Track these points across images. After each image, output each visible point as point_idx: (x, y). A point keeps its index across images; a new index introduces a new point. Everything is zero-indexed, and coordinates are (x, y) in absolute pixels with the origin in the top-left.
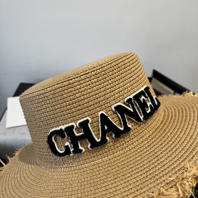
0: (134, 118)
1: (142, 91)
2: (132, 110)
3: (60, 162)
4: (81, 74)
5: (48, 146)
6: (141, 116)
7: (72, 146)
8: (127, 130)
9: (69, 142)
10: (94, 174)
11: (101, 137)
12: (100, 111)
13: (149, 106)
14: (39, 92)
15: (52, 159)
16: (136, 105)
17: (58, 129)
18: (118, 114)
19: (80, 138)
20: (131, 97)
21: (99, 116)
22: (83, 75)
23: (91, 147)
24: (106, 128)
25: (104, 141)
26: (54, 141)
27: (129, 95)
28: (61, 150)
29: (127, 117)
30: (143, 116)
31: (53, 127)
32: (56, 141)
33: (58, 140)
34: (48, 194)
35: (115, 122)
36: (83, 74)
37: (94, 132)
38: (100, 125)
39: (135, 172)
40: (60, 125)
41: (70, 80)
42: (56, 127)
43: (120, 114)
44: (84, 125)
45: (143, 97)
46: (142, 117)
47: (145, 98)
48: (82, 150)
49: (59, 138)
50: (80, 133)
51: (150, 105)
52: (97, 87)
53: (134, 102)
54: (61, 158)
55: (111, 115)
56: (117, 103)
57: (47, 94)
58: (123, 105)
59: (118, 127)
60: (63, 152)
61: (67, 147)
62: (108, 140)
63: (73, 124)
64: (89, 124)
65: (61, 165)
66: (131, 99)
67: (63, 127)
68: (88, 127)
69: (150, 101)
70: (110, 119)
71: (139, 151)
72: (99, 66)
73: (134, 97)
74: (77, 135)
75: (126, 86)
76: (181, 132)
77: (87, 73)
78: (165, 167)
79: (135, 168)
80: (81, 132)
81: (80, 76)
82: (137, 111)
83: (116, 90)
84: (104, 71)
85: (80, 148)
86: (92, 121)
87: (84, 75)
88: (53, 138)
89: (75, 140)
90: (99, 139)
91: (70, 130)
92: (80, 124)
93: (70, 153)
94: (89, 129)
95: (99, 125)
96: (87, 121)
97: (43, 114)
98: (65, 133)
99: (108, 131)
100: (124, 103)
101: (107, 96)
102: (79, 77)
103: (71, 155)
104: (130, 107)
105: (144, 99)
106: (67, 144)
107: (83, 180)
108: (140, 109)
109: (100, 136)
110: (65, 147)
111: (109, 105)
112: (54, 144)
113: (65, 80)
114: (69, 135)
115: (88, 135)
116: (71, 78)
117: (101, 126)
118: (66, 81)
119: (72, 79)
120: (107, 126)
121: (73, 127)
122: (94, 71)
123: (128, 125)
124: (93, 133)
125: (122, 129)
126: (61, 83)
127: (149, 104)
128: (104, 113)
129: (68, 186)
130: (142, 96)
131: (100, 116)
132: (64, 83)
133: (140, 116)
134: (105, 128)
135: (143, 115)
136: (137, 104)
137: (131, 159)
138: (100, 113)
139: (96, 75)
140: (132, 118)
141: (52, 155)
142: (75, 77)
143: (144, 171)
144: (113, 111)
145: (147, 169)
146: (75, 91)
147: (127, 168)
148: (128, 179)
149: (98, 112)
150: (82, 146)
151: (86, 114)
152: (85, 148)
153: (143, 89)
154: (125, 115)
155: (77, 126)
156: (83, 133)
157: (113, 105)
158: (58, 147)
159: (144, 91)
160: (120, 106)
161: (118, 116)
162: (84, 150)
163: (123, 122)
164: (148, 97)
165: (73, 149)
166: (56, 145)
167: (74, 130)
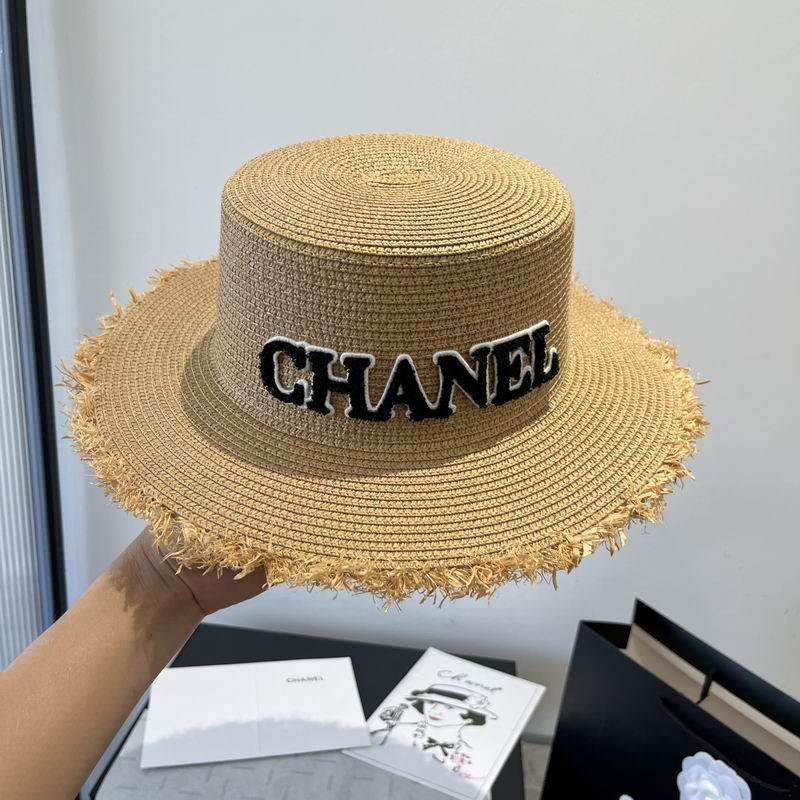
0: (470, 394)
1: (526, 336)
2: (476, 376)
3: (270, 403)
6: (491, 391)
7: (312, 393)
8: (444, 412)
9: (309, 382)
11: (381, 406)
12: (403, 352)
13: (523, 373)
16: (492, 364)
17: (298, 344)
18: (441, 374)
19: (337, 386)
21: (397, 362)
23: (350, 414)
24: (400, 392)
25: (382, 415)
26: (275, 360)
27: (489, 340)
28: (283, 386)
29: (457, 388)
30: (494, 395)
31: (285, 333)
32: (279, 362)
33: (285, 362)
35: (424, 387)
37: (369, 387)
38: (389, 381)
39: (414, 504)
40: (303, 339)
42: (292, 336)
43: (444, 375)
44: (356, 366)
45: (519, 352)
46: (490, 396)
47: (523, 355)
49: (289, 363)
50: (340, 376)
51: (528, 373)
52: (421, 297)
53: (491, 357)
55: (425, 369)
56: (450, 348)
57: (301, 258)
58: (461, 359)
59: (427, 401)
60: (288, 392)
61: (299, 388)
62: (393, 416)
63: (333, 351)
64: (366, 372)
65: (271, 411)
66: (486, 350)
67: (308, 348)
68: (363, 374)
69: (533, 363)
70: (417, 378)
73: (498, 347)
74: (333, 378)
75: (490, 316)
76: (556, 464)
78: (475, 525)
79: (418, 496)
80: (344, 376)
81: (394, 257)
82: (488, 380)
83: (463, 317)
84: (456, 265)
85: (327, 404)
86: (376, 365)
87: (406, 257)
88: (275, 356)
89: (322, 385)
90: (374, 406)
91: (320, 361)
92: (348, 360)
93: (301, 403)
94: (363, 379)
95: (387, 380)
96: (367, 362)
97: (272, 293)
98: (307, 362)
99: (401, 400)
100: (465, 354)
101: (435, 326)
102: (391, 256)
103: (301, 407)
104: (474, 369)
105: (518, 357)
106: (302, 382)
108: (496, 378)
109: (380, 402)
110: (297, 385)
111: (430, 346)
112: (273, 366)
113: (357, 249)
114: (313, 369)
115: (355, 389)
116: (372, 250)
117: (391, 384)
118: (357, 254)
119: (372, 255)
120: (404, 390)
121: (329, 357)
122: (433, 257)
123: (451, 401)
124: (367, 391)
125: (433, 407)
126: (343, 251)
127: (527, 368)
128: (411, 361)
130: (520, 348)
131: (399, 365)
132: (352, 256)
133: (488, 393)
134: (397, 391)
135: (498, 393)
136: (496, 365)
138: (401, 357)
139: (433, 268)
140: (466, 394)
142: (381, 251)
143: (433, 512)
144: (432, 363)
145: (439, 511)
146: (368, 285)
147: (403, 488)
148: (393, 512)
149: (398, 352)
150: (331, 403)
151: (370, 345)
152: (336, 409)
153: (529, 331)
154: (455, 382)
155: (339, 360)
156: (346, 380)
157: (439, 350)
158: (280, 376)
159: (531, 338)
160: (454, 359)
161: (438, 376)
162: (333, 412)
163: (442, 395)
164: (533, 352)
165: (310, 399)
166: (276, 369)
167: (329, 366)
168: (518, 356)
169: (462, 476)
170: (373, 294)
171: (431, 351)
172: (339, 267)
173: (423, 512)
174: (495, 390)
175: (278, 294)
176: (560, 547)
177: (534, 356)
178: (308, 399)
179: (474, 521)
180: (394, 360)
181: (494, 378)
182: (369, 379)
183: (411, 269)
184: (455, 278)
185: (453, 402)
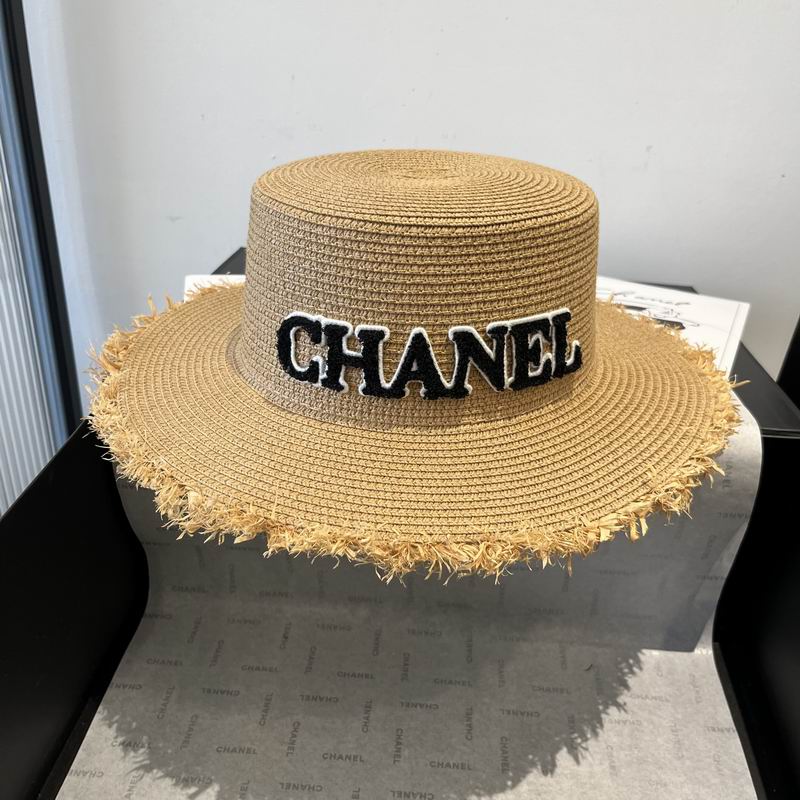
0: (487, 375)
1: (546, 321)
2: (492, 356)
3: (287, 385)
4: (413, 221)
5: (275, 340)
6: (510, 375)
7: (327, 369)
8: (459, 392)
9: (324, 358)
10: (345, 445)
11: (395, 382)
12: (418, 325)
13: (543, 360)
14: (304, 213)
15: (273, 370)
16: (510, 346)
17: (313, 318)
18: (456, 351)
20: (509, 323)
21: (412, 335)
22: (418, 226)
23: (364, 391)
24: (415, 368)
25: (396, 392)
26: (292, 337)
27: (507, 319)
28: (298, 364)
29: (473, 366)
30: (512, 379)
31: (303, 308)
32: (296, 340)
33: (302, 338)
34: (236, 440)
35: (440, 364)
36: (420, 221)
37: (384, 363)
38: (403, 356)
39: (425, 483)
40: (320, 312)
41: (385, 224)
42: (309, 310)
43: (460, 352)
44: (371, 339)
45: (539, 336)
46: (508, 380)
47: (542, 340)
48: (342, 388)
49: (305, 337)
50: (355, 350)
52: (437, 268)
53: (509, 338)
54: (292, 379)
55: (440, 345)
56: (466, 324)
57: (320, 229)
58: (479, 337)
59: (442, 378)
60: (303, 370)
61: (314, 366)
62: (407, 394)
63: (348, 324)
64: (381, 345)
65: (287, 393)
66: (504, 329)
67: (325, 321)
68: (377, 347)
69: (554, 350)
70: (432, 354)
71: (461, 446)
72: (467, 220)
73: (516, 327)
74: (347, 351)
75: (508, 295)
76: (576, 454)
77: (430, 226)
78: (487, 505)
79: (429, 476)
80: (358, 350)
81: (410, 226)
82: (505, 362)
83: (479, 293)
84: (473, 237)
85: (341, 381)
86: (391, 338)
87: (422, 226)
88: (292, 332)
89: (336, 360)
90: (388, 382)
91: (336, 334)
92: (363, 333)
93: (316, 381)
94: (377, 352)
95: (401, 355)
96: (381, 334)
97: (291, 268)
98: (323, 336)
99: (416, 376)
100: (483, 333)
101: (451, 300)
102: (407, 225)
104: (491, 347)
106: (317, 358)
107: (318, 447)
108: (515, 360)
109: (395, 378)
110: (312, 362)
111: (446, 321)
112: (290, 343)
113: (374, 218)
114: (329, 343)
115: (368, 363)
116: (389, 219)
117: (406, 358)
118: (373, 223)
119: (388, 224)
120: (418, 365)
121: (344, 330)
122: (449, 227)
123: (466, 383)
124: (381, 365)
125: (448, 385)
126: (360, 220)
127: (549, 355)
128: (426, 335)
129: (283, 443)
130: (540, 332)
131: (413, 338)
132: (369, 225)
133: (506, 377)
134: (412, 366)
135: (516, 377)
136: (514, 346)
137: (433, 455)
138: (416, 330)
139: (449, 238)
140: (482, 373)
141: (275, 363)
142: (398, 220)
143: (443, 491)
144: (448, 340)
145: (450, 491)
146: (383, 254)
147: (415, 468)
148: (403, 489)
149: (413, 325)
150: (345, 379)
151: (385, 318)
152: (350, 386)
153: (549, 315)
154: (471, 359)
155: (353, 334)
156: (360, 354)
157: (455, 325)
158: (296, 354)
159: (551, 322)
160: (470, 335)
161: (454, 354)
162: (347, 389)
163: (458, 373)
164: (554, 339)
165: (325, 376)
166: (293, 347)
167: (344, 340)
168: (538, 340)
169: (476, 459)
170: (389, 264)
171: (447, 326)
172: (356, 236)
173: (434, 490)
174: (514, 374)
175: (297, 268)
176: (576, 530)
177: (554, 343)
178: (322, 376)
179: (486, 501)
180: (409, 335)
181: (512, 361)
182: (384, 353)
183: (427, 238)
184: (472, 250)
185: (469, 382)
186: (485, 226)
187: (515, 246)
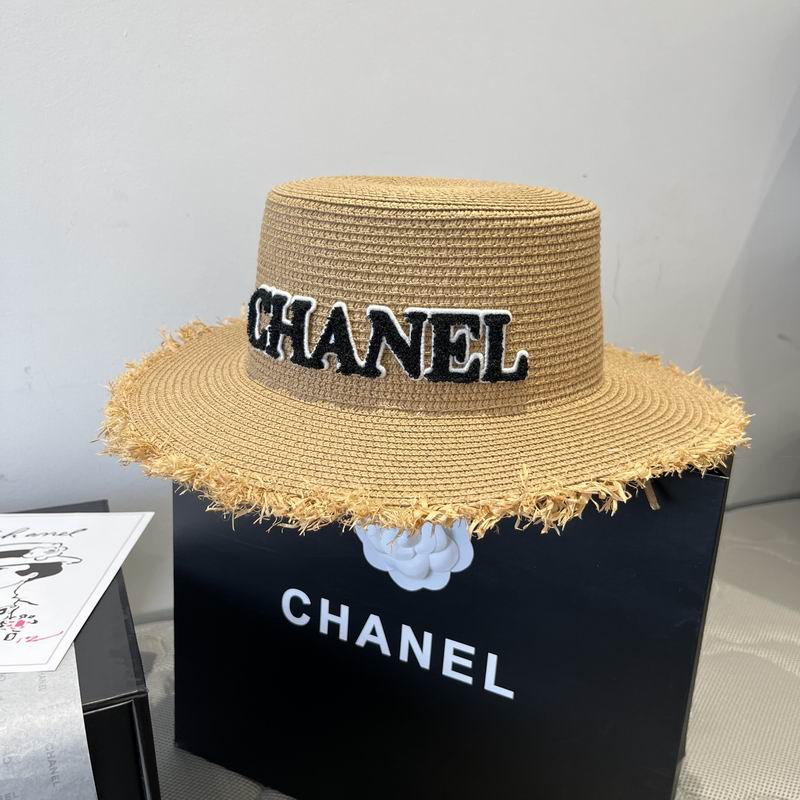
0: (400, 359)
1: (475, 317)
2: (408, 341)
4: (347, 202)
6: (427, 366)
7: (271, 337)
11: (315, 352)
12: (341, 300)
13: (470, 359)
16: (428, 337)
17: (268, 289)
18: (371, 329)
19: (287, 330)
20: (429, 312)
21: (333, 308)
22: (350, 206)
23: (292, 359)
24: (332, 341)
25: (317, 362)
26: (257, 307)
27: (430, 307)
29: (386, 349)
30: (428, 369)
31: (266, 282)
35: (358, 343)
36: (352, 202)
37: (309, 332)
38: (325, 328)
39: (305, 446)
40: (272, 284)
41: (324, 203)
42: (269, 283)
43: (375, 330)
44: (300, 309)
45: (466, 330)
46: (425, 370)
47: (469, 336)
48: (279, 355)
50: (289, 319)
51: (477, 362)
52: (362, 247)
53: (428, 327)
56: (385, 305)
58: (393, 317)
59: (356, 355)
60: (259, 338)
61: (265, 334)
62: (325, 366)
63: (287, 295)
64: (307, 314)
66: (424, 316)
67: (274, 292)
68: (304, 317)
69: (486, 352)
70: (349, 330)
71: (364, 425)
73: (435, 317)
74: (284, 320)
75: (432, 283)
77: (360, 207)
78: (345, 472)
79: (314, 441)
80: (291, 320)
81: (344, 205)
82: (422, 350)
83: (401, 276)
84: (398, 220)
85: (279, 348)
86: (316, 310)
87: (353, 206)
89: (277, 326)
90: (310, 352)
91: (279, 303)
92: (296, 303)
93: (264, 349)
94: (303, 321)
96: (308, 305)
98: (272, 306)
99: (331, 348)
100: (401, 316)
101: (373, 279)
102: (341, 205)
103: (264, 352)
104: (407, 332)
105: (463, 337)
108: (433, 351)
109: (315, 348)
110: (264, 330)
111: (367, 300)
113: (317, 198)
114: (274, 313)
115: (296, 333)
116: (329, 200)
117: (325, 332)
118: (316, 202)
119: (326, 203)
120: (335, 338)
121: (285, 300)
122: (377, 209)
124: (306, 336)
125: (362, 363)
126: (307, 200)
127: (479, 355)
128: (345, 310)
131: (333, 311)
132: (312, 203)
133: (422, 366)
134: (330, 339)
135: (433, 369)
136: (433, 336)
137: (333, 427)
138: (337, 304)
139: (375, 219)
140: (395, 356)
142: (335, 200)
144: (366, 317)
146: (319, 230)
149: (336, 300)
151: (315, 292)
153: (480, 313)
154: (384, 338)
155: (290, 304)
156: (291, 323)
157: (374, 304)
159: (482, 320)
160: (385, 315)
162: (281, 357)
163: (371, 352)
164: (486, 339)
166: (257, 318)
167: (284, 309)
170: (322, 239)
171: (367, 305)
172: (302, 214)
174: (431, 365)
177: (487, 345)
178: (268, 344)
180: (330, 308)
181: (430, 351)
182: (309, 323)
183: (356, 217)
184: (396, 234)
185: (382, 364)
186: (412, 211)
187: (442, 235)
